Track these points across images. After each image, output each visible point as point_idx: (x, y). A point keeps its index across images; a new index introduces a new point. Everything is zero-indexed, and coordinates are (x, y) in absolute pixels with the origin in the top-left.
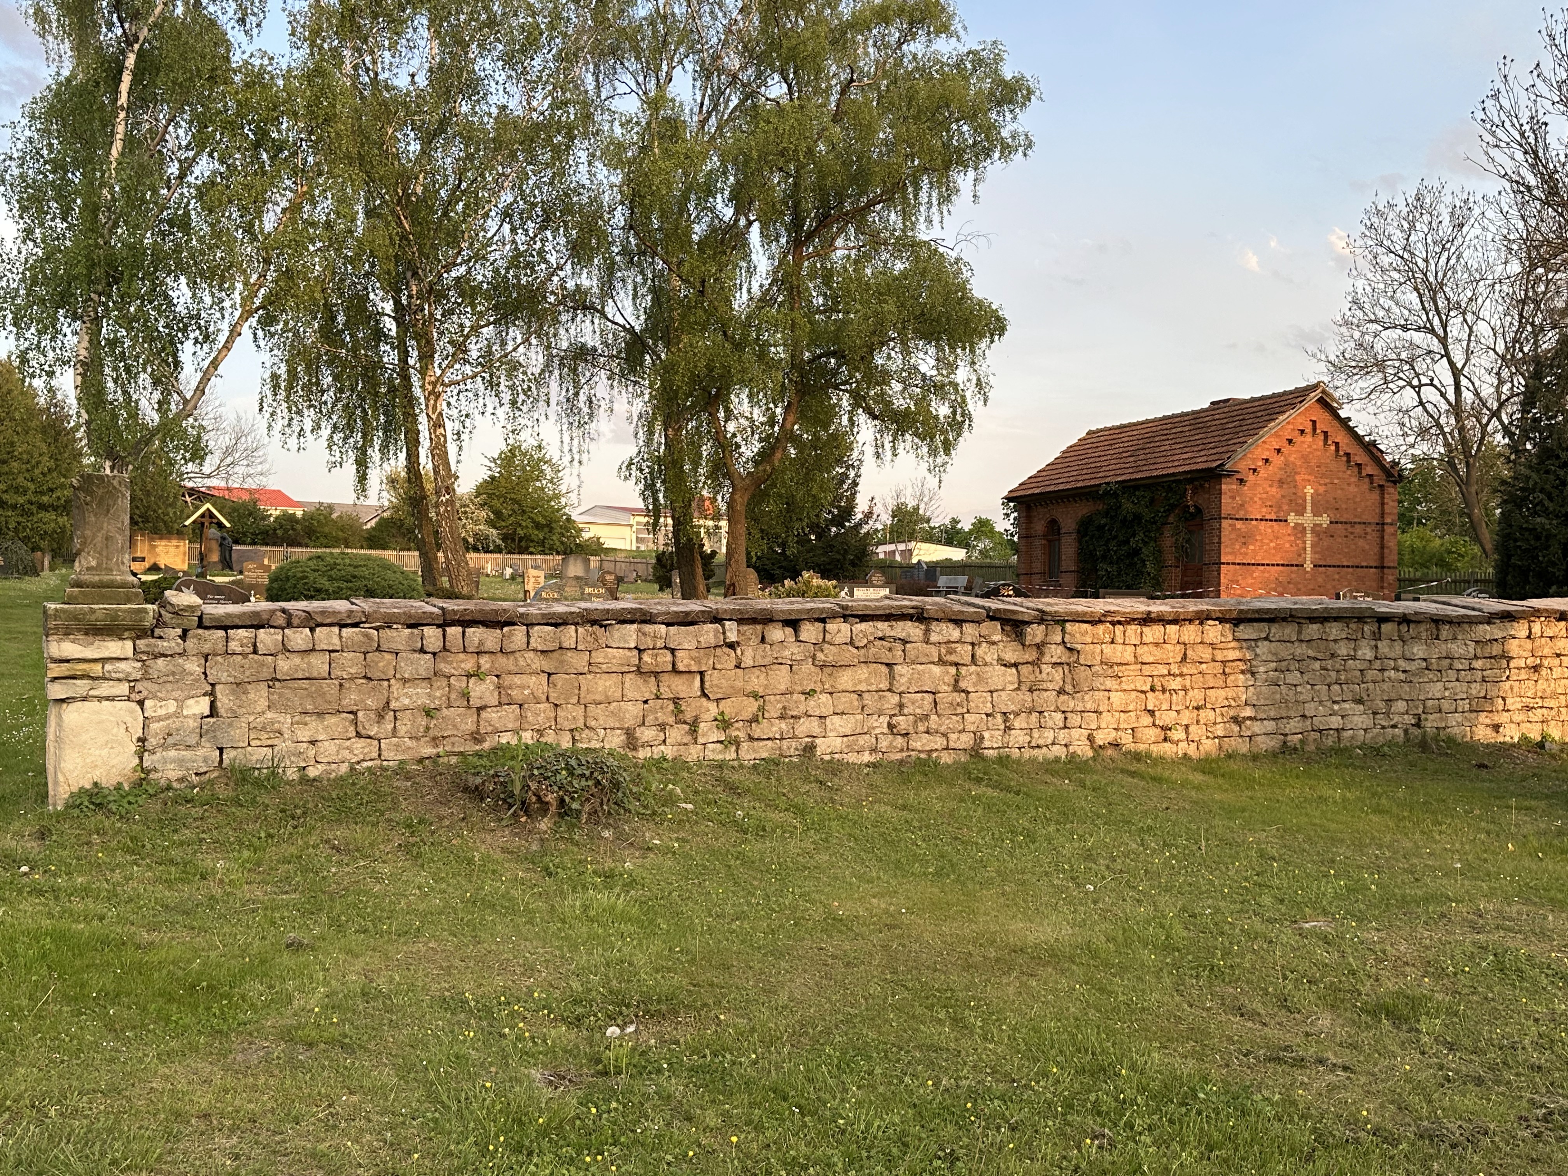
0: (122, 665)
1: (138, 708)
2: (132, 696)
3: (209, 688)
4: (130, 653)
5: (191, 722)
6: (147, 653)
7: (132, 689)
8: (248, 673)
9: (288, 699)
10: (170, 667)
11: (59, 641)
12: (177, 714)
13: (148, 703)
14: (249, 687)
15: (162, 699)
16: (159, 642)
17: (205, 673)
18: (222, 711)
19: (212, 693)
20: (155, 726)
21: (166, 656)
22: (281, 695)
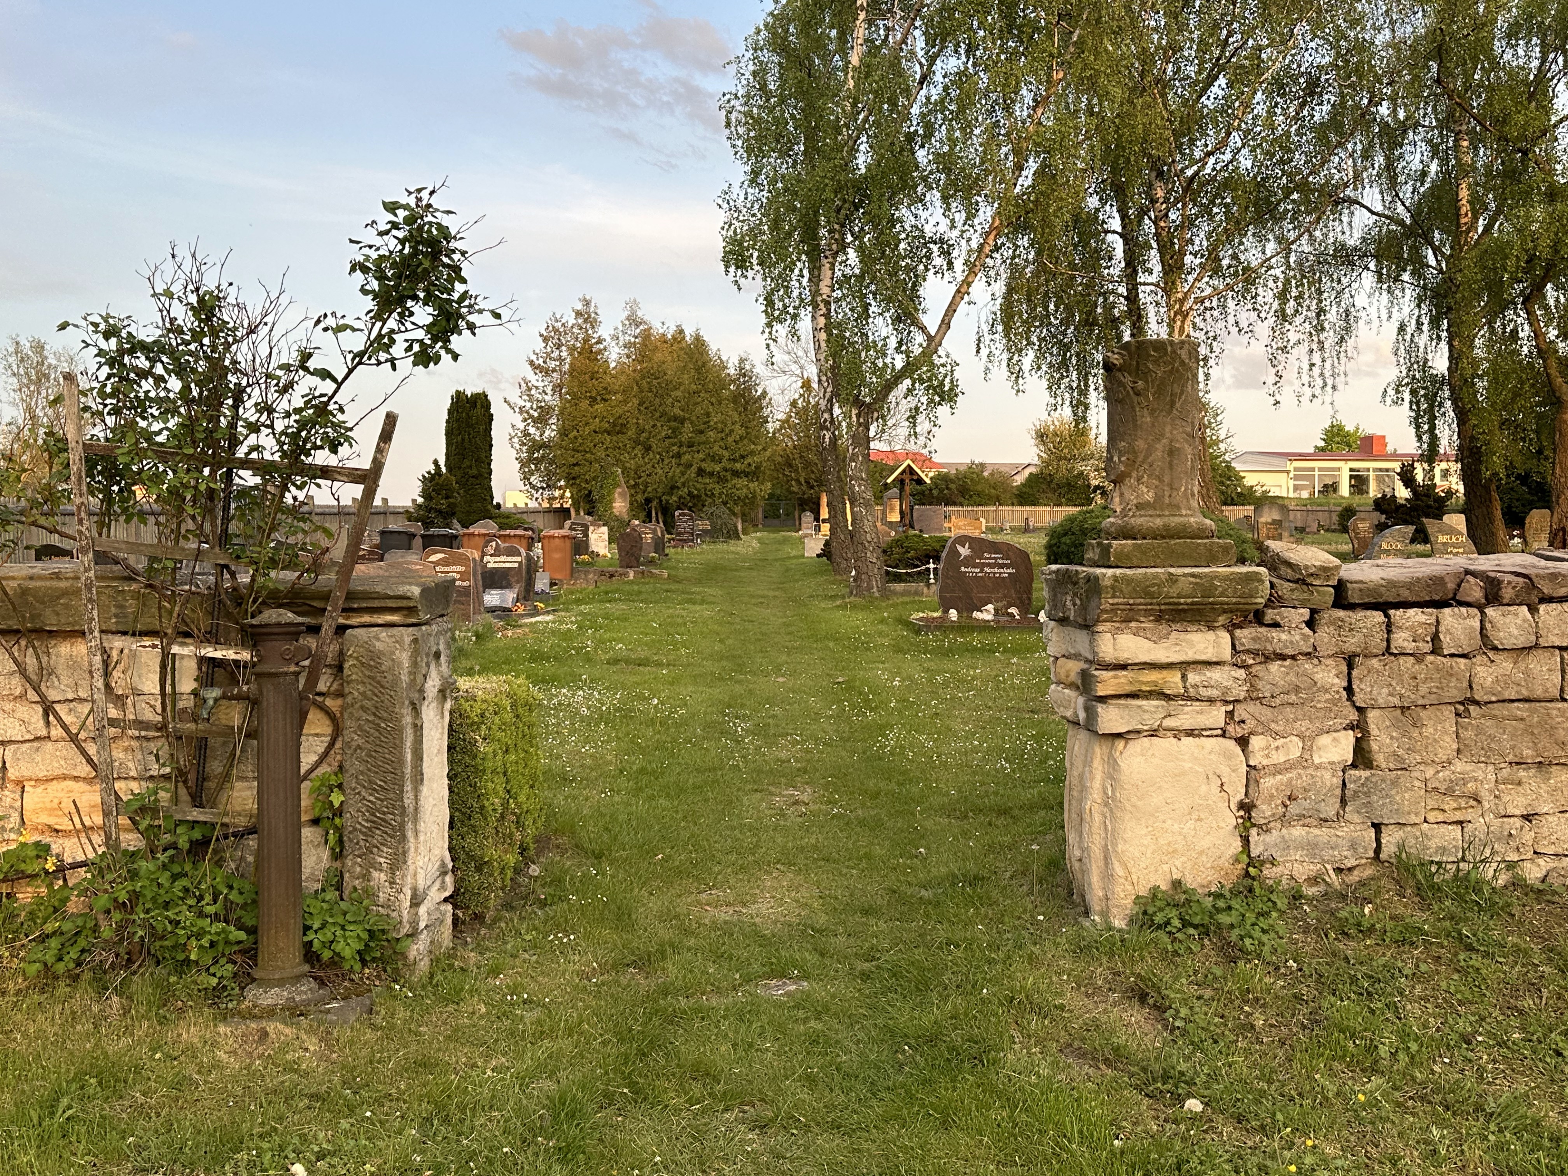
0: (1215, 675)
1: (1238, 750)
2: (1230, 728)
3: (1354, 716)
4: (1227, 653)
5: (1327, 775)
6: (1255, 653)
7: (1230, 714)
8: (1423, 689)
9: (1492, 738)
10: (1292, 678)
11: (1115, 632)
12: (1304, 762)
13: (1256, 742)
14: (1423, 714)
15: (1277, 735)
16: (1274, 633)
17: (1349, 689)
18: (1380, 759)
19: (1359, 726)
20: (1268, 783)
21: (1282, 657)
22: (1479, 730)
